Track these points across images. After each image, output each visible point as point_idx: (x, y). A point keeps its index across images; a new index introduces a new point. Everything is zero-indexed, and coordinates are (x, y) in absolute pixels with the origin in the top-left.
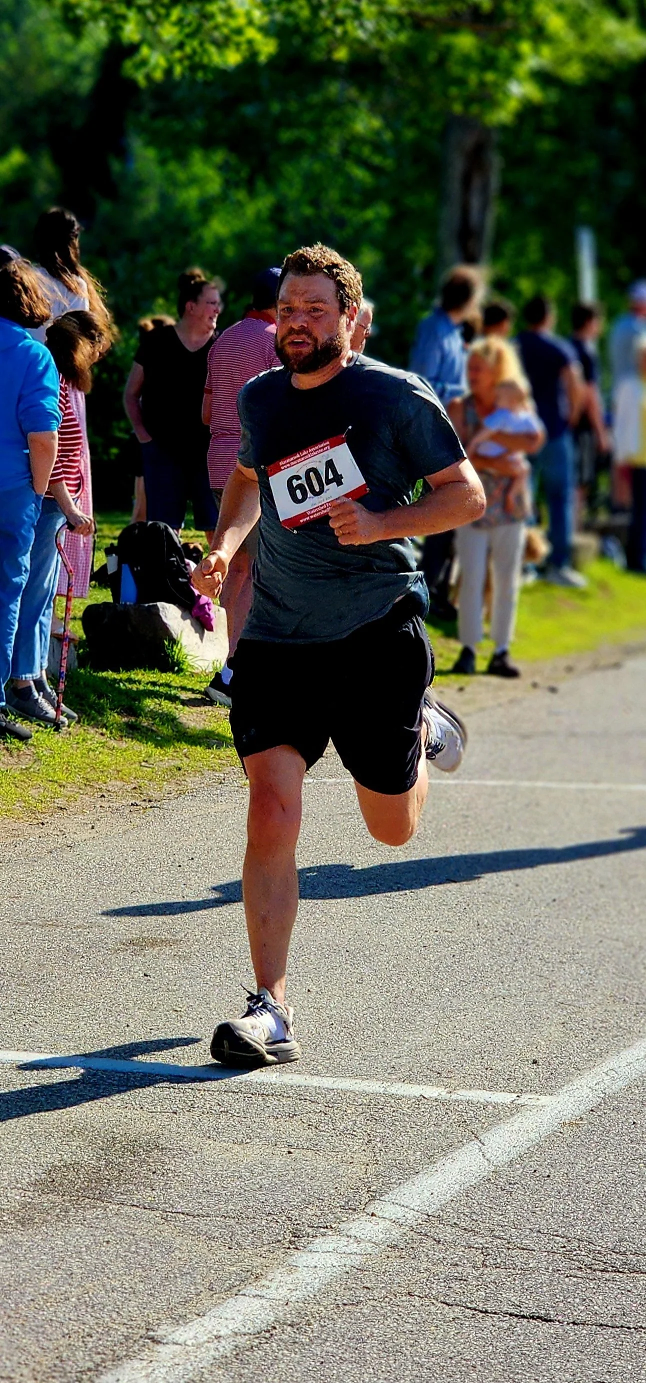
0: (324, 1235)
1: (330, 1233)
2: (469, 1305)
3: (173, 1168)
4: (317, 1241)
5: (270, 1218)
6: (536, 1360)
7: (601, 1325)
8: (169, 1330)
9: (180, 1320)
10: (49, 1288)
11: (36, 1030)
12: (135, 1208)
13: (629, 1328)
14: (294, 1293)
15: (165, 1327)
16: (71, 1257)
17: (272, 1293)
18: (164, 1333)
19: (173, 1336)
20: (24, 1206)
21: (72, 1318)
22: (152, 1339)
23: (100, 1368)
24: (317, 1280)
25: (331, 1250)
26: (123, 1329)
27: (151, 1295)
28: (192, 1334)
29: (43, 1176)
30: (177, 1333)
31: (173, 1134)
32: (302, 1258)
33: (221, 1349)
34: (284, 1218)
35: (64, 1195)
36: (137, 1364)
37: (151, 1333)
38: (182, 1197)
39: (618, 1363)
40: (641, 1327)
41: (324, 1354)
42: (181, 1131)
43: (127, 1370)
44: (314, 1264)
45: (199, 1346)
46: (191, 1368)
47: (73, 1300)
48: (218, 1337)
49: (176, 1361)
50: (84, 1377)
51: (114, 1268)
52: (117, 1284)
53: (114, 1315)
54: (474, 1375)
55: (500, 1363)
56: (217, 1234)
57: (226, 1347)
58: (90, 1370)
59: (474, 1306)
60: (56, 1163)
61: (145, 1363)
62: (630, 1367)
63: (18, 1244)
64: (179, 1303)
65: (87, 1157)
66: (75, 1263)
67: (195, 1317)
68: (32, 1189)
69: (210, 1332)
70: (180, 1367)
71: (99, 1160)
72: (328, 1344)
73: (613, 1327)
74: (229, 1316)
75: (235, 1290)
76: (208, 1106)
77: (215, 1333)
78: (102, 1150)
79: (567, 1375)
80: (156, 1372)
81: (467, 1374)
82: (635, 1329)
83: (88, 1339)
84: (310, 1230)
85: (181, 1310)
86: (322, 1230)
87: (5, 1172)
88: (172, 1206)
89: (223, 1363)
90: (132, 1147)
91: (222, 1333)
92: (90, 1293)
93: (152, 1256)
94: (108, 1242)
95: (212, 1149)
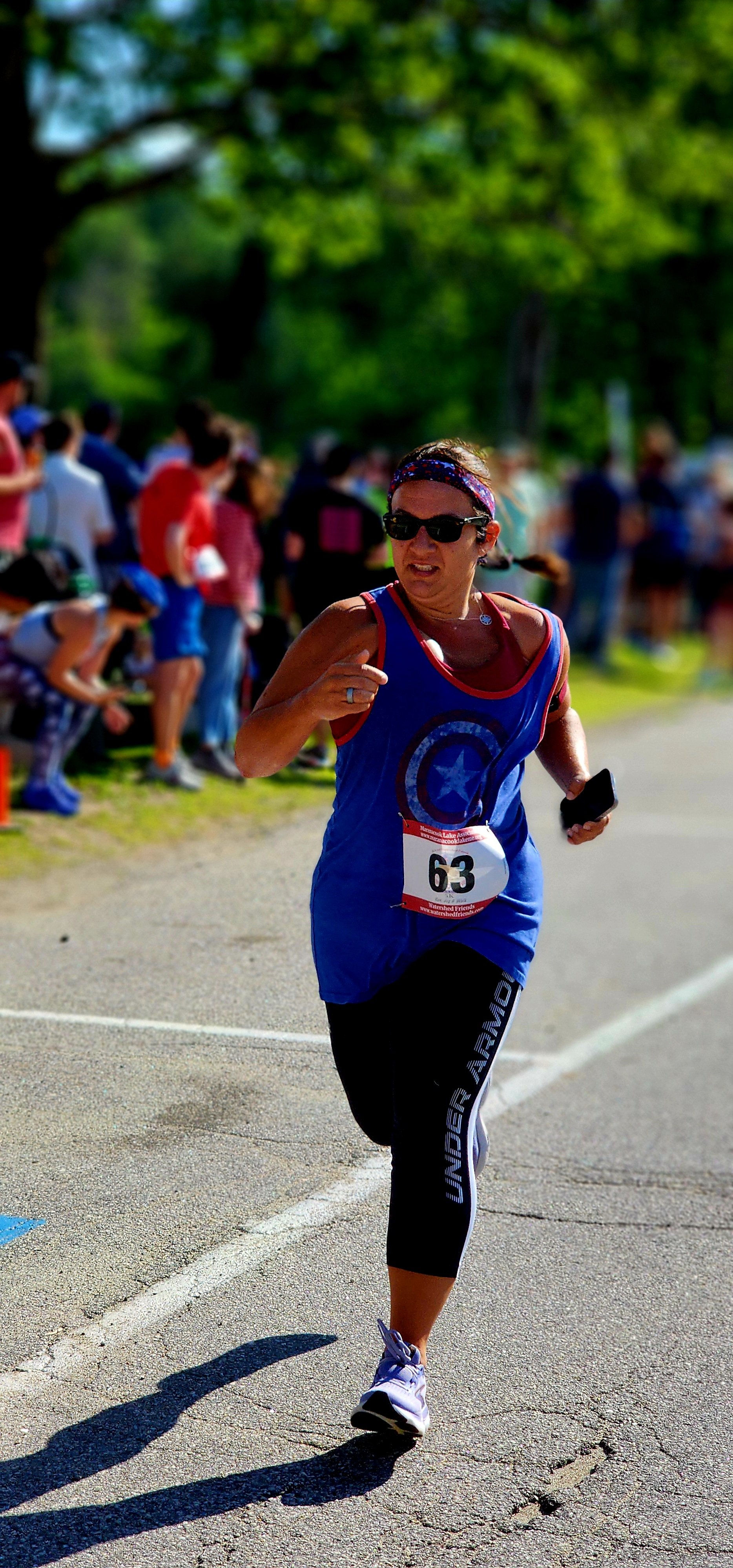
0: (376, 1156)
1: (381, 1155)
2: (482, 1207)
3: (264, 1107)
4: (370, 1160)
5: (335, 1144)
6: (528, 1246)
7: (580, 1222)
8: (255, 1223)
9: (263, 1216)
10: (166, 1192)
11: (166, 1005)
12: (233, 1136)
13: (601, 1224)
14: (350, 1198)
15: (252, 1221)
16: (183, 1170)
17: (332, 1198)
18: (251, 1225)
19: (257, 1227)
20: (149, 1133)
21: (182, 1213)
22: (242, 1230)
23: (201, 1250)
24: (368, 1189)
25: (380, 1166)
26: (220, 1222)
27: (243, 1198)
28: (271, 1226)
29: (165, 1112)
30: (261, 1226)
31: (266, 1083)
32: (359, 1173)
33: (293, 1237)
34: (346, 1144)
35: (180, 1126)
36: (229, 1247)
37: (241, 1225)
38: (270, 1128)
39: (590, 1249)
40: (610, 1223)
41: (369, 1241)
42: (272, 1080)
43: (222, 1252)
44: (366, 1177)
45: (275, 1235)
46: (269, 1250)
47: (184, 1201)
48: (291, 1229)
49: (259, 1245)
50: (189, 1256)
51: (215, 1179)
52: (217, 1190)
53: (214, 1212)
54: (481, 1257)
55: (501, 1248)
56: (295, 1155)
57: (297, 1235)
58: (194, 1251)
59: (485, 1207)
60: (176, 1103)
61: (235, 1246)
62: (599, 1252)
63: (144, 1161)
64: (263, 1204)
65: (199, 1098)
66: (186, 1174)
67: (275, 1214)
68: (156, 1121)
69: (285, 1225)
70: (261, 1250)
71: (208, 1100)
72: (373, 1234)
73: (588, 1223)
74: (301, 1214)
75: (305, 1195)
76: (293, 1062)
77: (289, 1226)
78: (211, 1093)
79: (552, 1258)
80: (243, 1253)
81: (476, 1255)
82: (605, 1224)
83: (194, 1229)
84: (365, 1153)
85: (264, 1209)
86: (374, 1153)
87: (136, 1109)
88: (262, 1135)
89: (293, 1246)
90: (234, 1092)
91: (294, 1226)
92: (197, 1197)
93: (245, 1170)
94: (212, 1160)
95: (293, 1093)
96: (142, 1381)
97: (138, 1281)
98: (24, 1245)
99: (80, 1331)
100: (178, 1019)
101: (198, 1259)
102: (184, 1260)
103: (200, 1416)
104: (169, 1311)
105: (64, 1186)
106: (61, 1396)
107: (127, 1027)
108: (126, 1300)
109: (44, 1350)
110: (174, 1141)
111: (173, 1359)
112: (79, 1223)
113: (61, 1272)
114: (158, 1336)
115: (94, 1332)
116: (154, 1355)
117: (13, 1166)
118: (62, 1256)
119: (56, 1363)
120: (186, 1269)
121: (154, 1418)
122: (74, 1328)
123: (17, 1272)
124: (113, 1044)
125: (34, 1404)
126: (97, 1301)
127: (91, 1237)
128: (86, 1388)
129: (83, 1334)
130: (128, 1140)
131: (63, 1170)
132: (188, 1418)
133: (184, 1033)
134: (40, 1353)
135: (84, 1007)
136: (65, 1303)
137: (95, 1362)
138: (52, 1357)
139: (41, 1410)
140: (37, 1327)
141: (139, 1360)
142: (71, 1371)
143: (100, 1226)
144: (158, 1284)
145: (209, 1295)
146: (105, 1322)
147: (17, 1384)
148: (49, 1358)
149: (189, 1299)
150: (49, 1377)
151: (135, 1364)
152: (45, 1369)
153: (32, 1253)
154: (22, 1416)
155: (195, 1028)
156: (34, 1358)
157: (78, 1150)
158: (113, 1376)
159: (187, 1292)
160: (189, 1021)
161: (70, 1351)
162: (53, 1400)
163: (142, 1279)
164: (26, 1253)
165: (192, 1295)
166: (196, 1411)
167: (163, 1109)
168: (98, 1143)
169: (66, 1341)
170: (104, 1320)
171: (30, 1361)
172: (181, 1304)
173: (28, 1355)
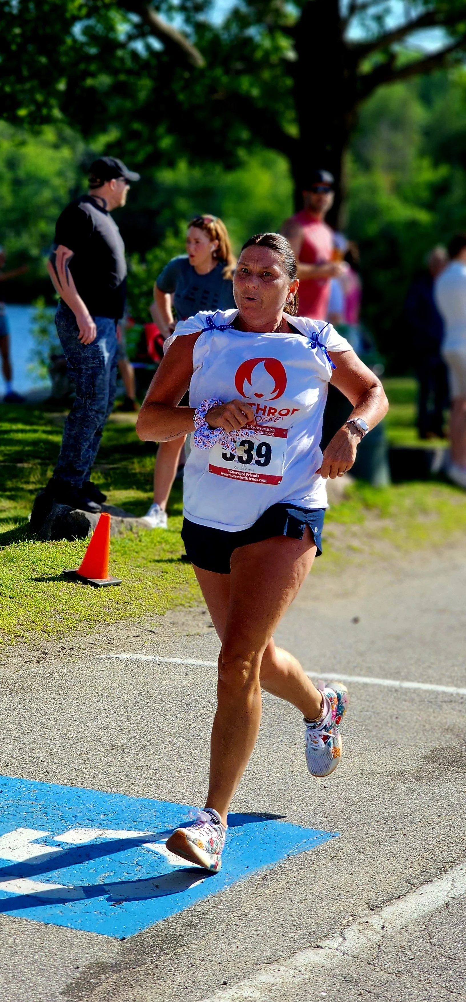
96: (411, 961)
97: (409, 883)
98: (324, 852)
99: (364, 920)
100: (439, 682)
101: (454, 868)
102: (443, 869)
103: (455, 991)
104: (432, 908)
105: (353, 807)
106: (351, 969)
107: (401, 687)
108: (399, 897)
109: (338, 933)
110: (436, 776)
111: (435, 945)
112: (364, 837)
113: (352, 874)
114: (424, 927)
115: (375, 920)
116: (420, 941)
117: (316, 790)
118: (351, 861)
119: (346, 943)
120: (445, 876)
121: (420, 990)
122: (360, 917)
123: (318, 872)
124: (391, 700)
125: (329, 973)
126: (378, 897)
127: (373, 847)
128: (369, 964)
129: (367, 922)
130: (401, 774)
131: (353, 795)
132: (446, 991)
133: (444, 693)
134: (335, 935)
135: (370, 672)
136: (354, 897)
137: (376, 944)
138: (344, 938)
139: (335, 979)
140: (333, 915)
141: (409, 944)
142: (358, 950)
143: (380, 839)
144: (424, 886)
145: (462, 897)
146: (383, 914)
147: (317, 957)
148: (342, 939)
149: (447, 899)
150: (342, 954)
151: (406, 947)
152: (339, 948)
153: (329, 858)
154: (321, 982)
155: (451, 690)
156: (330, 938)
157: (364, 780)
158: (390, 956)
159: (446, 893)
160: (447, 684)
161: (357, 935)
162: (345, 971)
163: (411, 882)
164: (325, 858)
165: (449, 896)
166: (452, 987)
167: (427, 751)
168: (379, 776)
169: (355, 927)
170: (383, 912)
171: (328, 941)
172: (441, 903)
173: (327, 936)
